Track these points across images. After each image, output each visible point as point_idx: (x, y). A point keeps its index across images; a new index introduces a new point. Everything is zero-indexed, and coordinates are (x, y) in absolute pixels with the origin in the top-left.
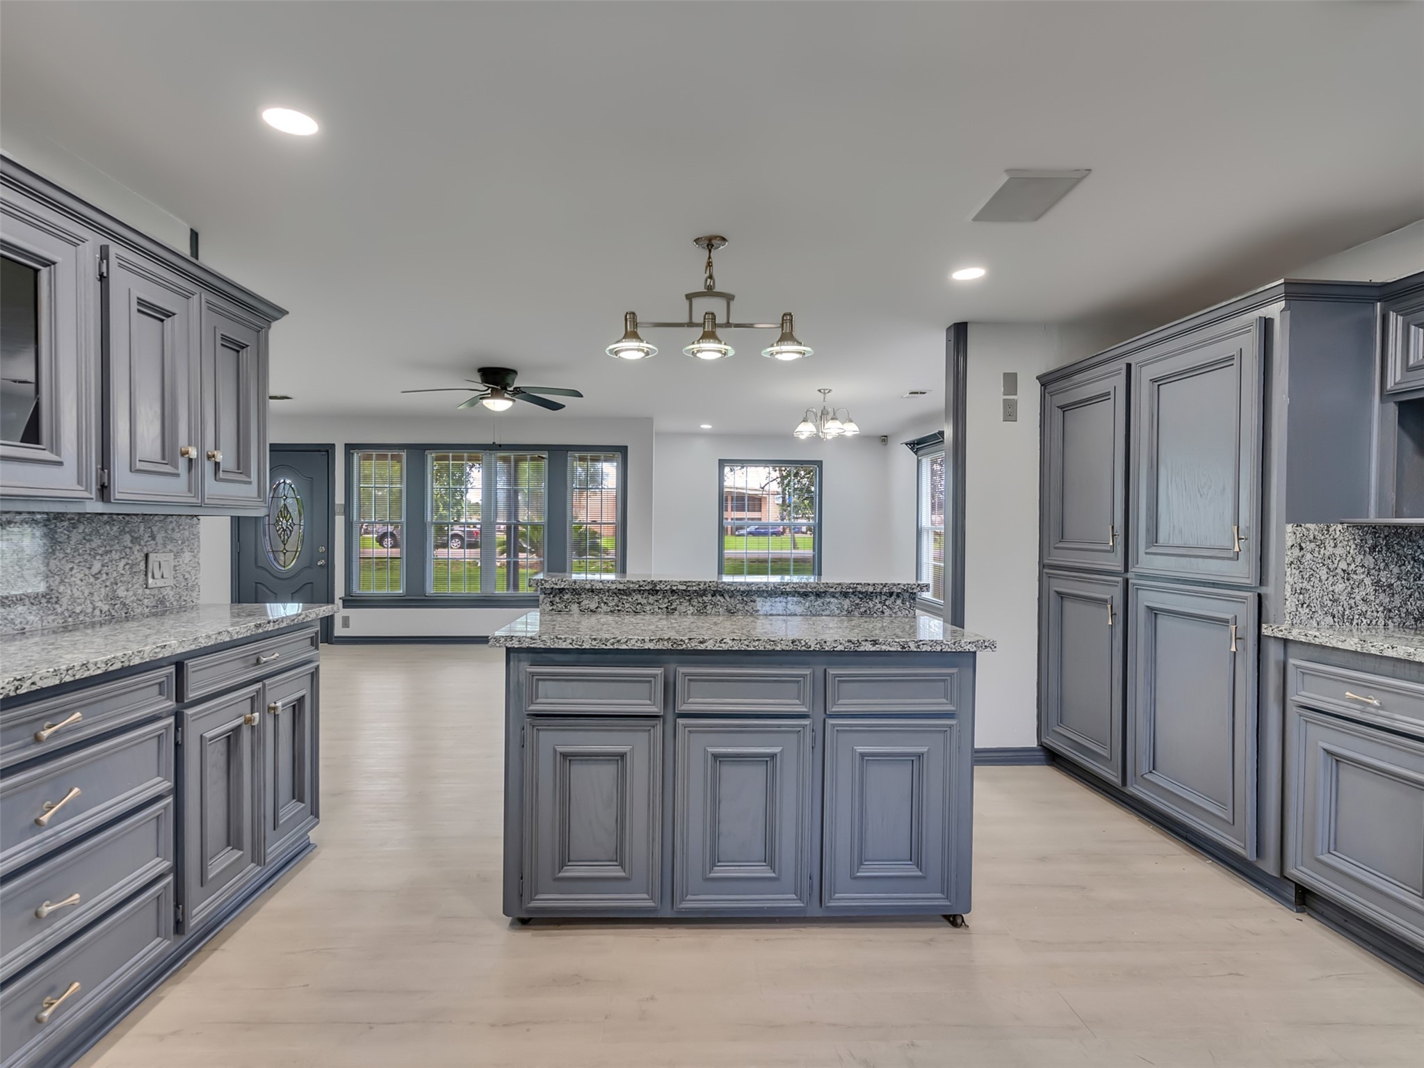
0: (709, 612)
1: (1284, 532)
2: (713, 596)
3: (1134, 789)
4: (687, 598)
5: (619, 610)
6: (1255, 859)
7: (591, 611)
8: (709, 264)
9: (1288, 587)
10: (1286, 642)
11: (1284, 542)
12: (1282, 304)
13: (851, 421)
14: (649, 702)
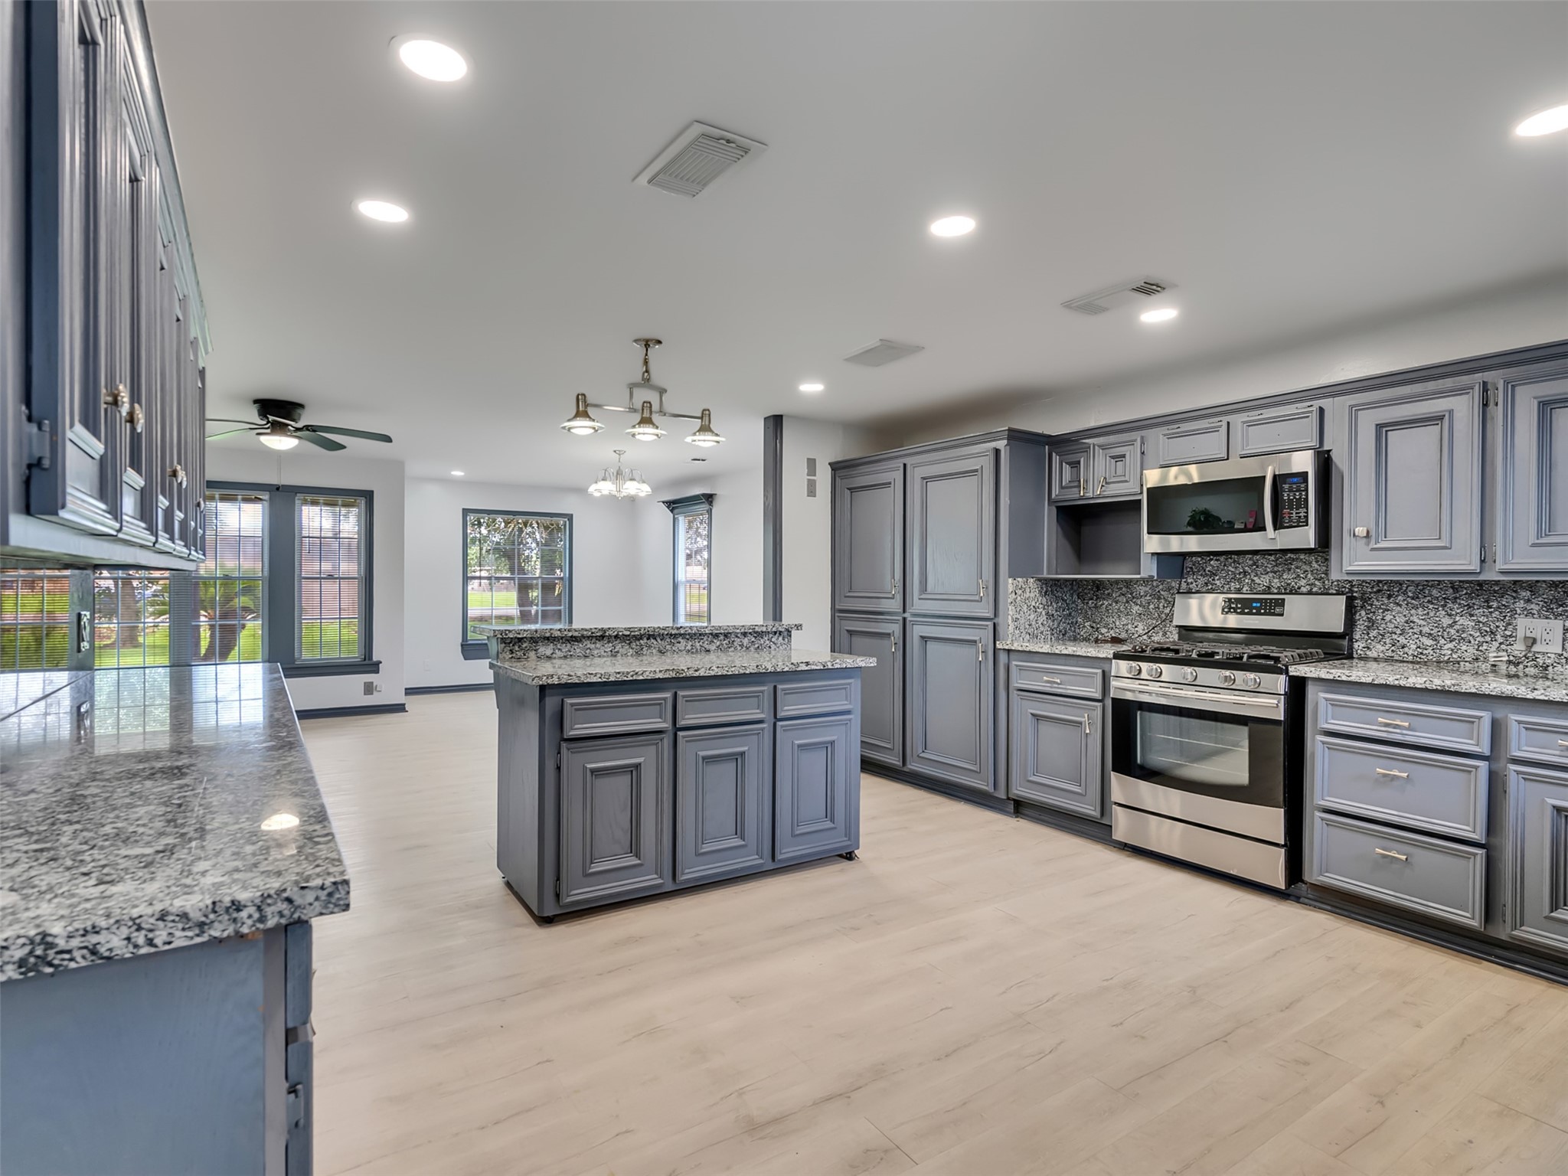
0: (645, 653)
1: (1008, 583)
2: (648, 639)
3: (913, 766)
4: (628, 642)
5: (571, 655)
6: (993, 790)
7: (547, 657)
8: (646, 362)
9: (1010, 617)
10: (1009, 651)
11: (1007, 590)
12: (1005, 442)
13: (644, 482)
14: (660, 720)
